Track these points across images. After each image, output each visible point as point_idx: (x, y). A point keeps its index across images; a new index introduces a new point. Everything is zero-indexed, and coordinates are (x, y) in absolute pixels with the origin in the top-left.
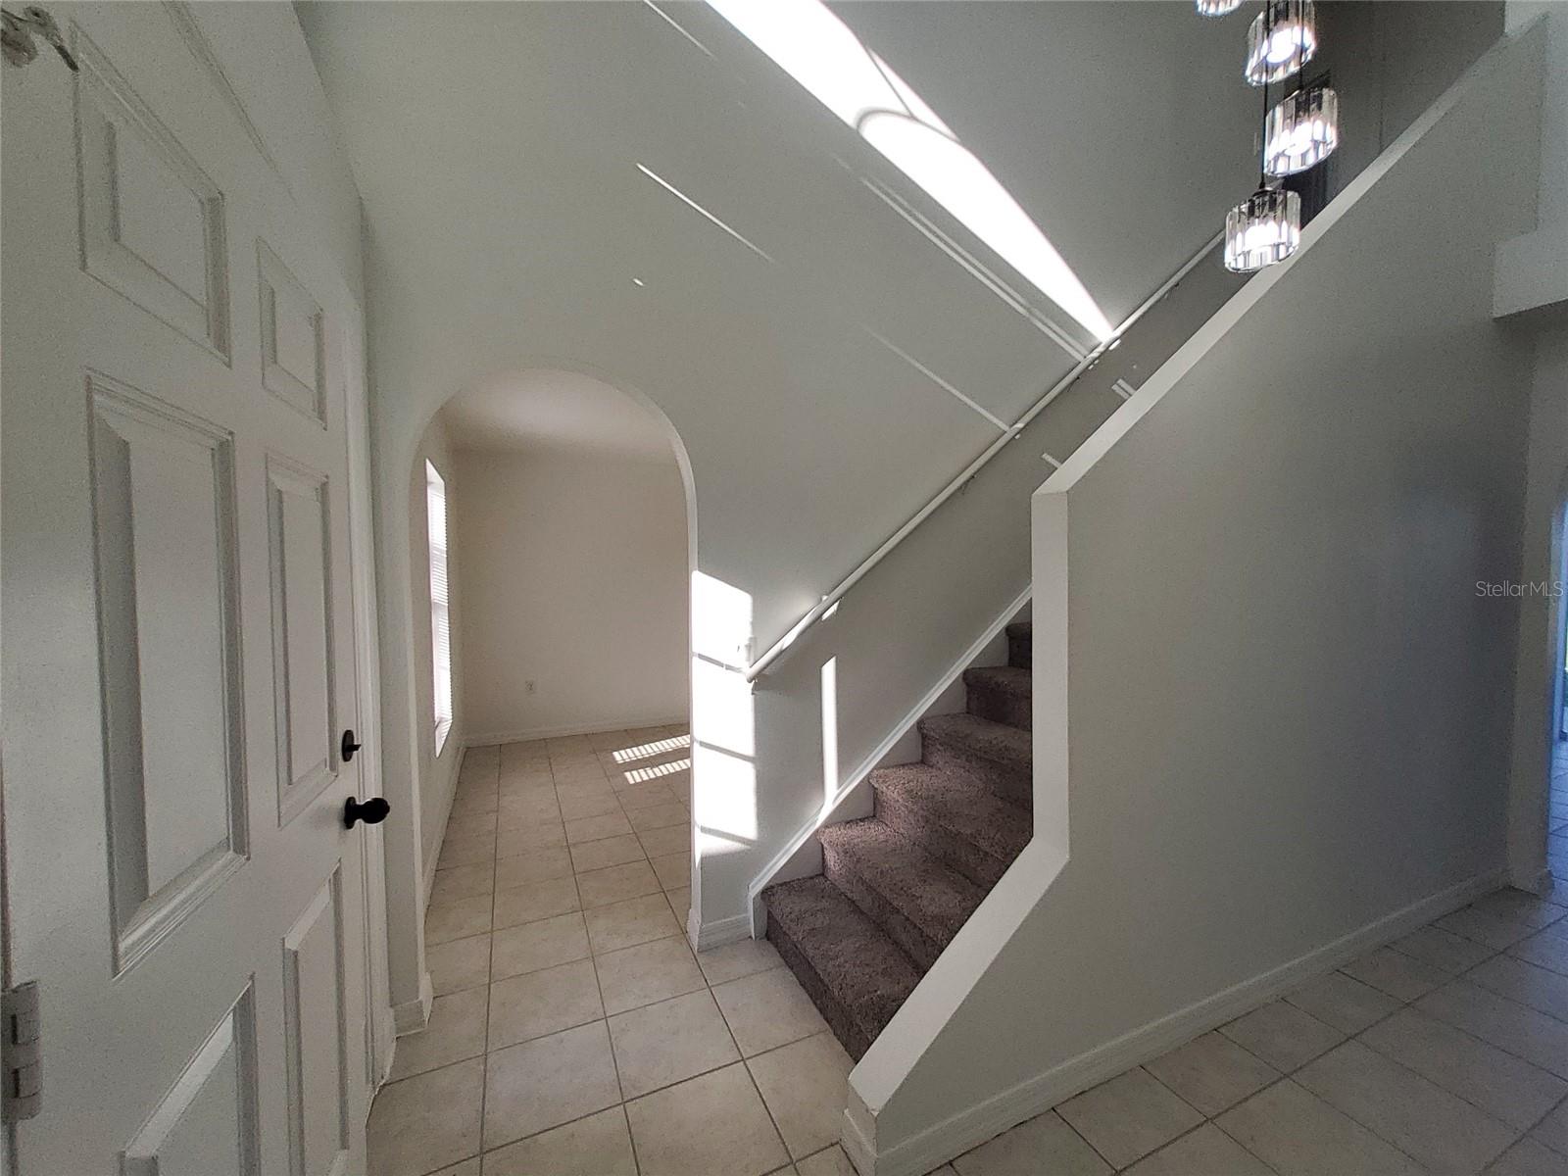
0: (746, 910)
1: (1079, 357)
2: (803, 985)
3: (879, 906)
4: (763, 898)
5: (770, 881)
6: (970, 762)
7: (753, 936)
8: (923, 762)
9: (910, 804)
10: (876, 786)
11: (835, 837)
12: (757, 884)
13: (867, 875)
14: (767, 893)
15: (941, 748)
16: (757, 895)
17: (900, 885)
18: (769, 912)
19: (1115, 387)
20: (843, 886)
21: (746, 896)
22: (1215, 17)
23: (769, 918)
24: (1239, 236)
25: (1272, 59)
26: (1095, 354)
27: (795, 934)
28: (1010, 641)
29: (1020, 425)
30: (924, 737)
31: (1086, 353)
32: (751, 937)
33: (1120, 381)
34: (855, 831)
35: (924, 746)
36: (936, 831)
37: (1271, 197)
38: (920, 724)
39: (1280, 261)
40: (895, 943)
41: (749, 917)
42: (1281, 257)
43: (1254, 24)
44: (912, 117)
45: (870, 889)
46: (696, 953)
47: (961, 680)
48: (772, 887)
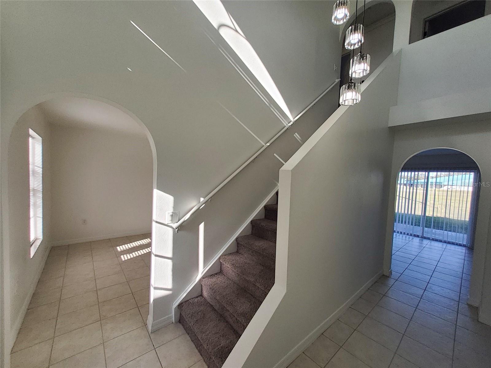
0: (171, 313)
1: (286, 125)
2: (192, 341)
3: (222, 308)
4: (178, 308)
5: (182, 301)
6: (253, 253)
7: (174, 322)
8: (237, 252)
9: (233, 269)
10: (222, 262)
11: (206, 282)
12: (175, 303)
13: (218, 298)
14: (180, 305)
15: (243, 247)
16: (176, 307)
17: (230, 301)
18: (180, 313)
19: (294, 135)
20: (209, 300)
21: (172, 308)
22: (336, 25)
23: (180, 315)
24: (345, 94)
25: (353, 42)
26: (290, 124)
27: (190, 323)
28: (265, 210)
29: (268, 144)
30: (238, 244)
31: (287, 123)
32: (173, 323)
33: (296, 133)
34: (214, 280)
35: (238, 246)
36: (242, 279)
37: (354, 84)
38: (237, 239)
39: (354, 104)
40: (227, 322)
41: (172, 315)
42: (354, 103)
43: (348, 30)
44: (236, 31)
45: (218, 302)
46: (150, 333)
47: (250, 223)
48: (182, 303)
